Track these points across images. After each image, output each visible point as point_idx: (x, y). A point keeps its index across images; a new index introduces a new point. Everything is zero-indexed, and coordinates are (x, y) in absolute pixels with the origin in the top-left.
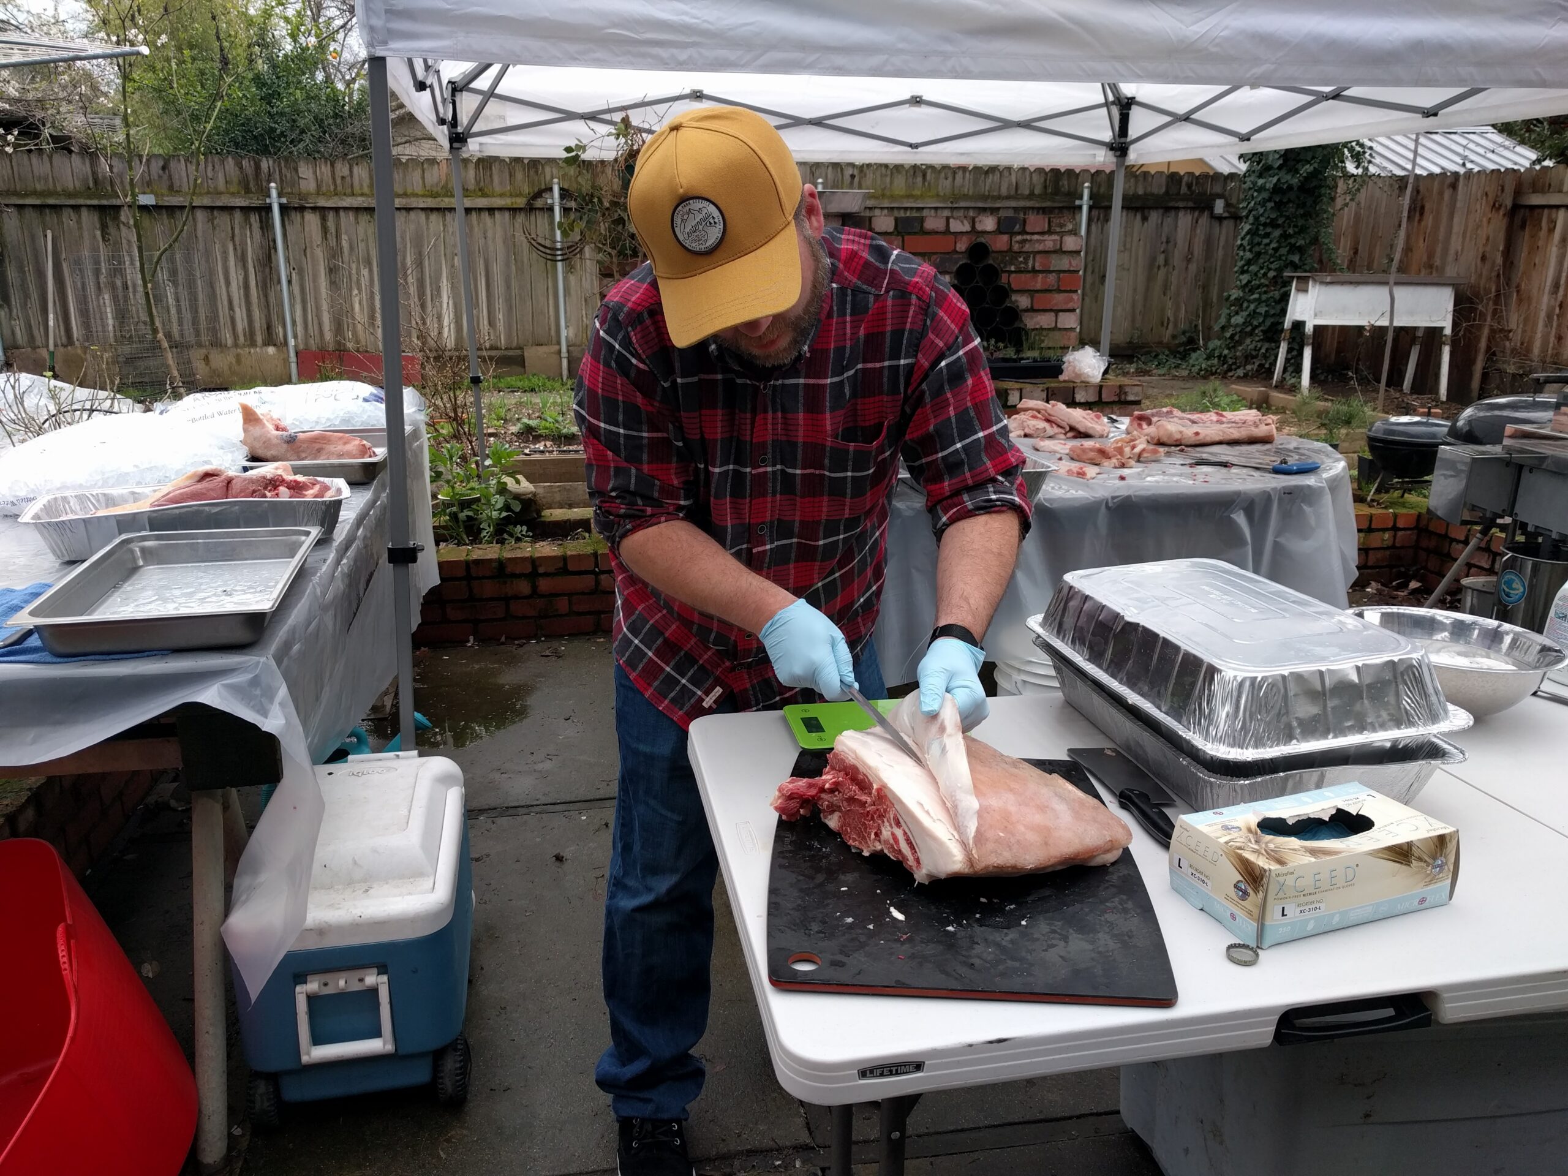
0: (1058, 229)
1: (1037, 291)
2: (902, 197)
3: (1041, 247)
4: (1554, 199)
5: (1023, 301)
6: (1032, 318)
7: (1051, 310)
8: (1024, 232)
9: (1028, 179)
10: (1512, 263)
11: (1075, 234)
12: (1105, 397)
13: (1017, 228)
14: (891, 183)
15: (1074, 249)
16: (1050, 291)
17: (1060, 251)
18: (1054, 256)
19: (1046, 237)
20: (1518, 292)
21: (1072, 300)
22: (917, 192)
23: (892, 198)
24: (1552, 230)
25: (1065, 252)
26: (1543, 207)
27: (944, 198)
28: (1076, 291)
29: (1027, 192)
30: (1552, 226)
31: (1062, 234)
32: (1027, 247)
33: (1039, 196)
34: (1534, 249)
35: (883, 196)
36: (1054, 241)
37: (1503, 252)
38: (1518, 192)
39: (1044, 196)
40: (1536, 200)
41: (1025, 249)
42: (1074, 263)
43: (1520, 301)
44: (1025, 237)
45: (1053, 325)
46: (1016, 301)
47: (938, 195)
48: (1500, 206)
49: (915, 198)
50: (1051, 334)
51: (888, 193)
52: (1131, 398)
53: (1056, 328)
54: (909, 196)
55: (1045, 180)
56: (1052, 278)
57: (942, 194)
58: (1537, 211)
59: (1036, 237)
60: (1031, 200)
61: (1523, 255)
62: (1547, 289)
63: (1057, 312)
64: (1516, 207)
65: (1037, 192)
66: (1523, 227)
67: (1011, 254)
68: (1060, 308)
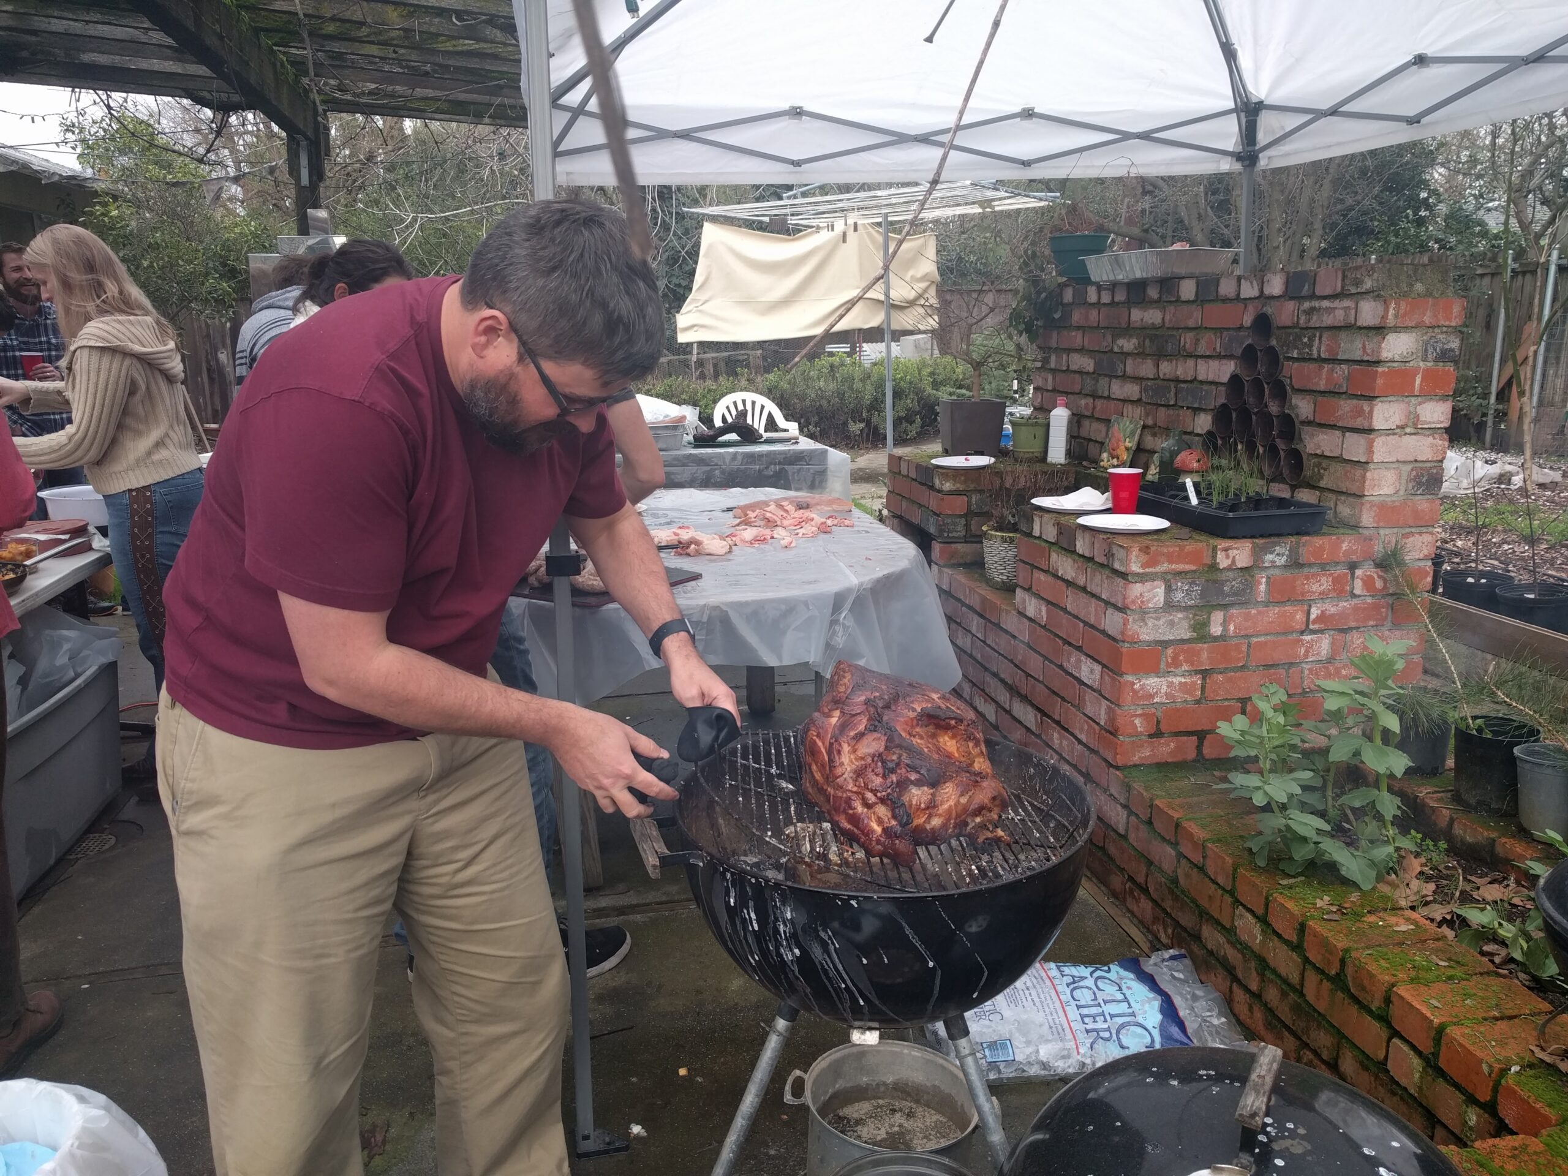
0: (1353, 291)
1: (1322, 393)
3: (1329, 320)
5: (1303, 407)
6: (1312, 437)
7: (1335, 424)
8: (1313, 296)
13: (1305, 290)
16: (1336, 394)
17: (1352, 327)
18: (1343, 335)
19: (1337, 303)
21: (1361, 408)
25: (1360, 328)
31: (1357, 298)
32: (1315, 322)
36: (1347, 309)
41: (1312, 324)
44: (1316, 304)
45: (1338, 452)
46: (1297, 406)
50: (1333, 466)
53: (1340, 458)
56: (1337, 373)
59: (1325, 304)
63: (1343, 430)
67: (1298, 332)
68: (1346, 425)
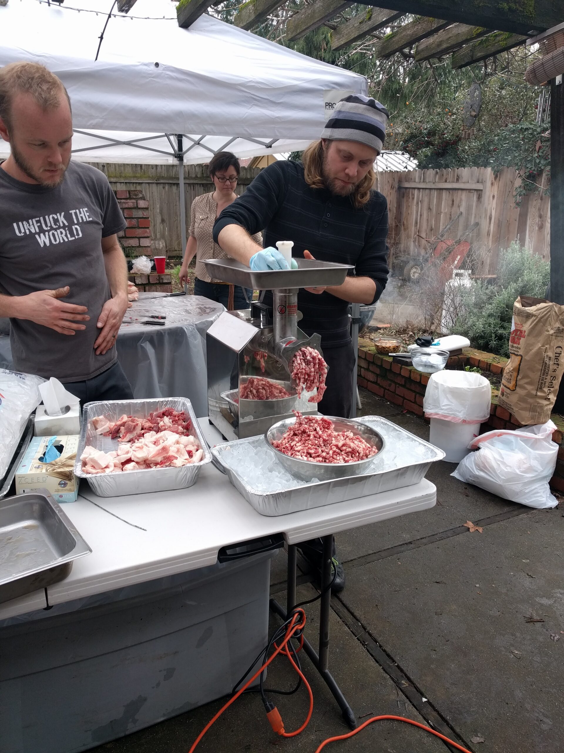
0: (134, 197)
2: (131, 177)
3: (126, 206)
4: (413, 185)
6: (126, 241)
7: (136, 237)
9: (194, 170)
10: (401, 213)
11: (144, 199)
12: (152, 281)
14: (124, 170)
15: (144, 207)
16: (134, 228)
17: (137, 208)
18: (134, 210)
19: (128, 201)
20: (404, 225)
21: (146, 232)
22: (138, 175)
23: (125, 177)
24: (413, 198)
25: (139, 208)
26: (410, 188)
27: (152, 178)
28: (148, 228)
29: (194, 176)
30: (413, 197)
31: (137, 199)
33: (200, 178)
34: (408, 207)
35: (121, 176)
36: (133, 203)
37: (396, 208)
38: (400, 181)
39: (202, 178)
40: (407, 185)
42: (145, 214)
43: (405, 229)
45: (138, 245)
47: (149, 177)
48: (394, 187)
49: (137, 178)
50: (137, 249)
51: (123, 175)
52: (165, 281)
53: (140, 246)
54: (135, 177)
55: (202, 170)
56: (134, 221)
57: (151, 176)
58: (408, 190)
59: (123, 201)
60: (196, 180)
61: (404, 209)
62: (413, 225)
63: (139, 238)
64: (400, 188)
65: (199, 176)
66: (403, 197)
68: (140, 236)
